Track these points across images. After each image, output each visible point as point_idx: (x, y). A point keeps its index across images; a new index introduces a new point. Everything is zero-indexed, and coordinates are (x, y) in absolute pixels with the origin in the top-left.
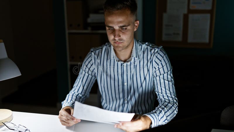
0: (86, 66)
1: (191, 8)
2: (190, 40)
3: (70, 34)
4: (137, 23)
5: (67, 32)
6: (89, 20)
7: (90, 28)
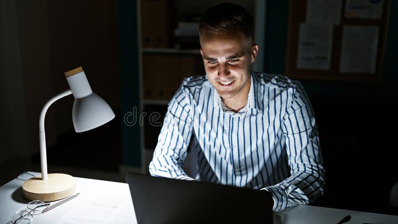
0: (179, 103)
1: (347, 16)
2: (344, 68)
3: (145, 54)
4: (255, 49)
5: (141, 50)
6: (177, 33)
7: (178, 46)
